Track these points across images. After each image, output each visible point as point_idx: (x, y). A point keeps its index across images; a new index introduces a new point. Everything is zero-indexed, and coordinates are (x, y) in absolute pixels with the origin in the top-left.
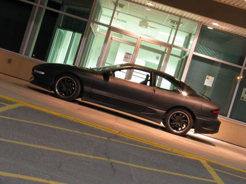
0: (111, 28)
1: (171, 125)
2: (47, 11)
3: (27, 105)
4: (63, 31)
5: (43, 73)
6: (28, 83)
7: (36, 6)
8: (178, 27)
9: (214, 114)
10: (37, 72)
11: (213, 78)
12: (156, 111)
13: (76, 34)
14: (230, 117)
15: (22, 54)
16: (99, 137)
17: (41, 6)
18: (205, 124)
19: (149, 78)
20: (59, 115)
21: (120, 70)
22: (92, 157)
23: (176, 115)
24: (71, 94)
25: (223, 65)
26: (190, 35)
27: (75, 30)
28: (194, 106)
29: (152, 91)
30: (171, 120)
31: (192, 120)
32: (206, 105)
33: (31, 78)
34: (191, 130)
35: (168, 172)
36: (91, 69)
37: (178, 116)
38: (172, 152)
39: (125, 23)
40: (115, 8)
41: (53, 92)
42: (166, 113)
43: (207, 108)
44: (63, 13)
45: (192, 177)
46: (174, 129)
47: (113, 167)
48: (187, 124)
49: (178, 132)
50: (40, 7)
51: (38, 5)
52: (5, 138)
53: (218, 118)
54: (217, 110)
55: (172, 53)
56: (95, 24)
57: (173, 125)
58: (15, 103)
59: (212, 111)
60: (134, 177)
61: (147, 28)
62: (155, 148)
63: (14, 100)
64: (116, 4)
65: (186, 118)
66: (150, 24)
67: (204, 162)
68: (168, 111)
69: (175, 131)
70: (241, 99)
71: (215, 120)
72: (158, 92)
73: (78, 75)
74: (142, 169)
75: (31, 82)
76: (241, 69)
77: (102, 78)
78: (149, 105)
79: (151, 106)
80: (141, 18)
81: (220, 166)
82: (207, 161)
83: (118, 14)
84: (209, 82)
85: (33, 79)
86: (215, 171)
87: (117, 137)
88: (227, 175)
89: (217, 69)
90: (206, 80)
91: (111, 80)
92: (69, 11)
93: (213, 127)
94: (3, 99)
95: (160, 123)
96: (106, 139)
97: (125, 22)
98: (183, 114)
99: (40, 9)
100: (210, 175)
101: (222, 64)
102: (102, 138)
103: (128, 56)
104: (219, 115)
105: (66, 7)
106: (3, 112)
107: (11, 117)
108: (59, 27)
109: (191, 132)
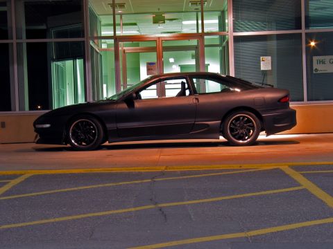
0: (117, 39)
1: (234, 136)
2: (28, 44)
3: (37, 174)
4: (59, 63)
5: (48, 126)
6: (35, 145)
7: (12, 44)
8: (202, 8)
9: (282, 103)
10: (40, 126)
11: (269, 58)
12: (208, 125)
13: (78, 61)
14: (308, 100)
15: (15, 110)
16: (139, 182)
17: (19, 41)
18: (277, 120)
19: (186, 86)
20: (82, 171)
21: (144, 88)
22: (133, 209)
23: (236, 121)
24: (93, 140)
25: (279, 37)
26: (223, 12)
27: (74, 57)
28: (254, 101)
29: (195, 101)
30: (232, 130)
31: (258, 121)
32: (269, 96)
33: (36, 137)
34: (261, 133)
35: (239, 196)
36: (108, 100)
37: (238, 122)
38: (240, 170)
39: (135, 26)
40: (114, 11)
41: (69, 145)
42: (221, 123)
43: (272, 99)
44: (52, 40)
45: (271, 192)
46: (239, 139)
47: (163, 212)
48: (253, 127)
49: (246, 142)
50: (17, 43)
51: (14, 41)
52: (14, 223)
53: (290, 106)
54: (286, 97)
55: (206, 43)
56: (96, 41)
57: (236, 135)
58: (21, 175)
59: (280, 100)
60: (192, 217)
61: (164, 23)
62: (218, 171)
63: (18, 172)
64: (113, 6)
65: (249, 121)
66: (167, 16)
67: (285, 168)
68: (224, 119)
69: (241, 141)
70: (314, 72)
71: (287, 110)
72: (202, 100)
73: (93, 113)
74: (203, 203)
75: (37, 143)
76: (301, 34)
77: (125, 106)
78: (197, 120)
79: (199, 120)
80: (153, 13)
81: (308, 165)
82: (289, 166)
83: (121, 18)
84: (266, 64)
85: (38, 138)
86: (302, 174)
87: (164, 174)
88: (318, 174)
89: (273, 44)
90: (262, 62)
91: (137, 105)
92: (59, 35)
93: (288, 121)
94: (4, 175)
95: (219, 138)
96: (150, 180)
97: (135, 24)
98: (244, 117)
99: (19, 45)
100: (295, 181)
101: (277, 35)
102: (145, 181)
103: (152, 67)
104: (290, 103)
105: (52, 31)
106: (6, 191)
107: (18, 194)
108: (54, 60)
109: (262, 136)
